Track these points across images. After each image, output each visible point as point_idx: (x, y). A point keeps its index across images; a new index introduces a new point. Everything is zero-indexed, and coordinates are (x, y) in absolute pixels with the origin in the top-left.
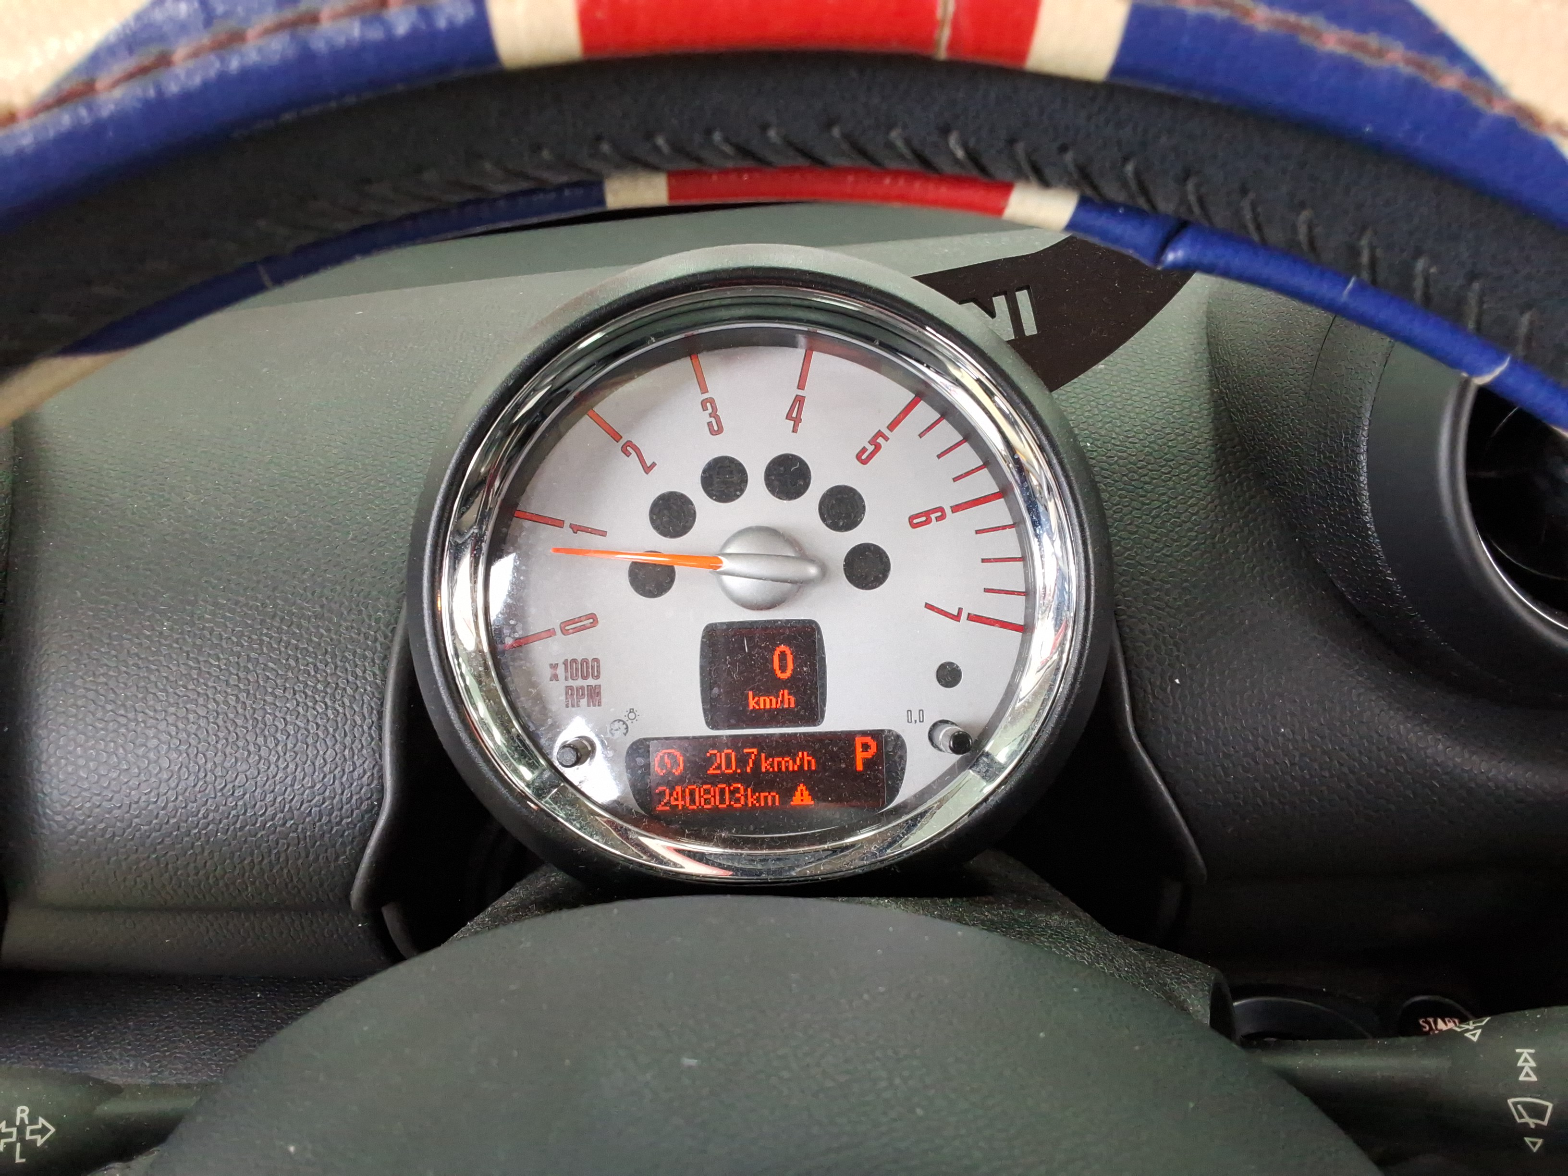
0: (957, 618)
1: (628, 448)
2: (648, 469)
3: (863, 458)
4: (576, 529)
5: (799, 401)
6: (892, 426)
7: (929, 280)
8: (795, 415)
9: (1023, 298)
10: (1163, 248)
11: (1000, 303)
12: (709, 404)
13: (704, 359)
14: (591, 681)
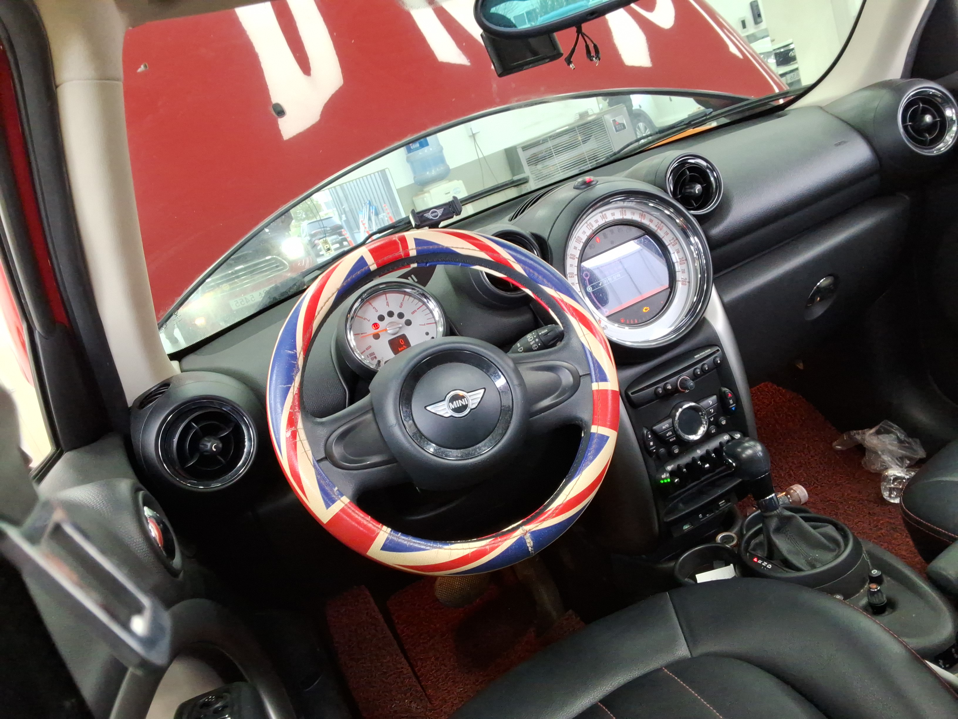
0: (425, 325)
1: (365, 319)
2: (369, 321)
3: (401, 307)
4: (362, 334)
5: (387, 302)
6: (403, 301)
7: (399, 277)
8: (388, 305)
9: (413, 276)
10: (426, 264)
11: (409, 278)
12: (374, 308)
13: (371, 301)
14: (374, 356)
